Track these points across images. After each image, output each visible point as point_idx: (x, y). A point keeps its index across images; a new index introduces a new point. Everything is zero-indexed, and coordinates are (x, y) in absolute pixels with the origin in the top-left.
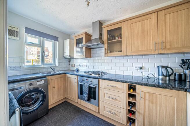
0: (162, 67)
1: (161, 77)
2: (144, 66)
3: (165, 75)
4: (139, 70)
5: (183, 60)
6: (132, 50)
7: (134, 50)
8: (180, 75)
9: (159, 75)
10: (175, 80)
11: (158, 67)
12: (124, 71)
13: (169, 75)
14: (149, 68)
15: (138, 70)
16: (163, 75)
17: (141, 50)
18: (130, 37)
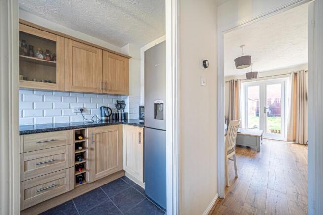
0: (104, 107)
1: (103, 118)
2: (85, 107)
3: (107, 115)
4: (80, 114)
5: (118, 101)
6: (74, 84)
7: (77, 85)
8: (116, 114)
9: (101, 116)
10: (113, 119)
11: (101, 108)
12: (54, 117)
13: (110, 116)
14: (91, 111)
15: (78, 114)
16: (105, 116)
17: (85, 86)
18: (71, 64)
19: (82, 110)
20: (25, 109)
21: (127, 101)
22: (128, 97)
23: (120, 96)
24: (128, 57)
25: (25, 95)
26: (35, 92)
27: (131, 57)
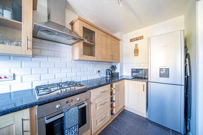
1: (108, 76)
2: (99, 69)
11: (107, 70)
15: (97, 74)
19: (99, 71)
20: (78, 72)
21: (118, 66)
22: (119, 63)
23: (112, 62)
24: (119, 40)
25: (77, 63)
26: (81, 61)
27: (121, 40)
